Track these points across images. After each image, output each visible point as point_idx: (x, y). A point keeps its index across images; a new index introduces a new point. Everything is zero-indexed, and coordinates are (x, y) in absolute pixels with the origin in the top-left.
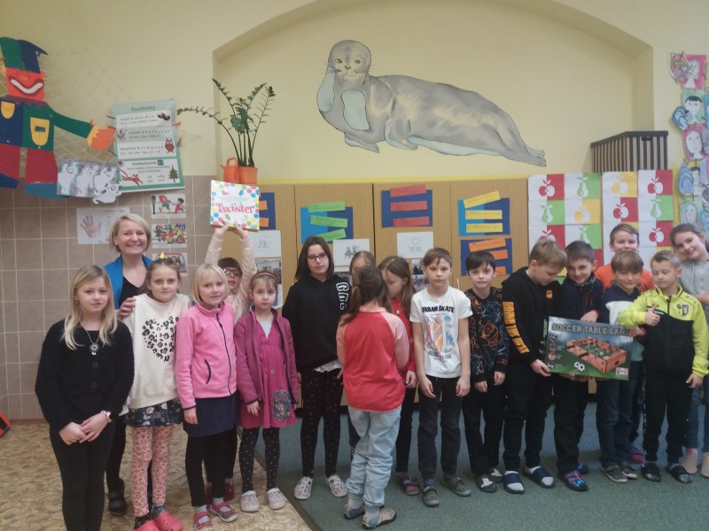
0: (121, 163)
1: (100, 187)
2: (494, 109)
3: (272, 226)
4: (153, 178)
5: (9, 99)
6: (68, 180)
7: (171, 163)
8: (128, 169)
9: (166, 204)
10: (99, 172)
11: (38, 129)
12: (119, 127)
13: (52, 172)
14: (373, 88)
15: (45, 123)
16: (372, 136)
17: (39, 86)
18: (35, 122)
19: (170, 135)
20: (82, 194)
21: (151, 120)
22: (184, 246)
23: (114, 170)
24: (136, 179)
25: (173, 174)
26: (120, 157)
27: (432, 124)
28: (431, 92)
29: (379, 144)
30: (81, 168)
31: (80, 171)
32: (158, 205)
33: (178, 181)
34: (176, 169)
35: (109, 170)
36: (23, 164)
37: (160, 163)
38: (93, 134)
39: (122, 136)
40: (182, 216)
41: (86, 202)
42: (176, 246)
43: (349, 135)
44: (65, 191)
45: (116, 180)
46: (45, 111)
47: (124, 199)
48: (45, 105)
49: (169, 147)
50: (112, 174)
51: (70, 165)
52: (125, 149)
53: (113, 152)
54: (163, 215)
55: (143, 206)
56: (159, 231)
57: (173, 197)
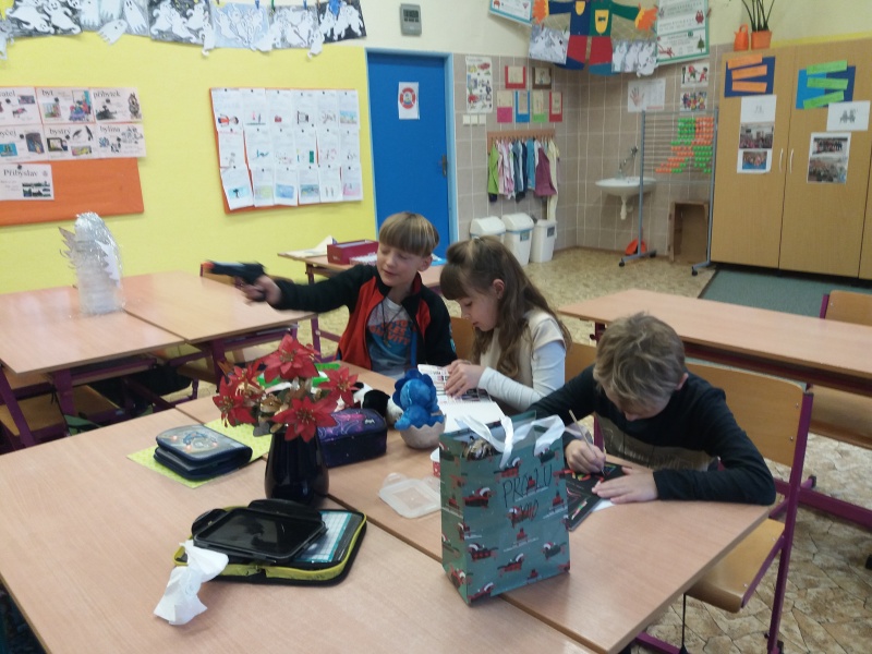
0: (659, 38)
1: (642, 62)
3: (769, 91)
4: (685, 49)
6: (622, 59)
7: (700, 34)
8: (664, 44)
9: (693, 74)
10: (642, 49)
11: (600, 19)
15: (605, 13)
18: (599, 13)
19: (701, 7)
20: (629, 69)
22: (704, 112)
23: (653, 45)
24: (669, 52)
25: (701, 45)
26: (659, 33)
30: (629, 47)
31: (628, 50)
32: (687, 75)
33: (704, 50)
34: (704, 39)
35: (650, 45)
36: (588, 50)
37: (690, 34)
38: (640, 16)
39: (661, 15)
40: (705, 84)
41: (632, 76)
42: (698, 113)
44: (617, 68)
45: (655, 54)
46: (606, 3)
47: (661, 70)
49: (700, 19)
50: (652, 48)
51: (621, 45)
52: (663, 26)
53: (654, 30)
54: (690, 84)
55: (676, 76)
56: (685, 99)
57: (699, 67)
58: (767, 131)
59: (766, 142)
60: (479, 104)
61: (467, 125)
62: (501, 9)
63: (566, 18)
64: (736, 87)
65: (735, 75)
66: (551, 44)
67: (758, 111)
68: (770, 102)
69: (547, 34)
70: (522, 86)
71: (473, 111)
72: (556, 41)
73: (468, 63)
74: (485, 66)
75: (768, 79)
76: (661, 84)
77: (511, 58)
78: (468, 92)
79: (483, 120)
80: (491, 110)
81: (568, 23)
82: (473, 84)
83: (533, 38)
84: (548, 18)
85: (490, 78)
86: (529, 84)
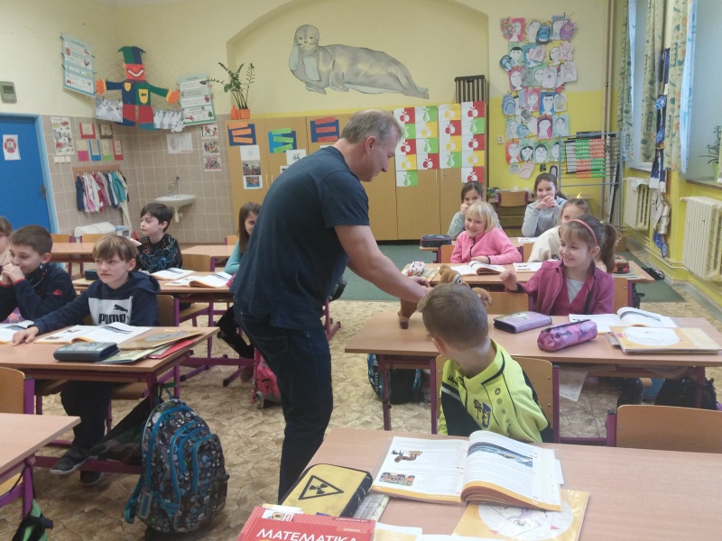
0: (183, 110)
1: (174, 123)
2: (396, 62)
3: (254, 143)
4: (201, 117)
5: (128, 81)
6: (160, 120)
7: (209, 108)
8: (187, 113)
9: (208, 131)
10: (173, 115)
11: (143, 95)
12: (182, 90)
13: (151, 116)
14: (321, 53)
15: (146, 91)
16: (321, 84)
17: (142, 71)
18: (141, 91)
19: (207, 93)
20: (166, 127)
21: (196, 85)
22: (218, 154)
23: (180, 114)
24: (191, 118)
25: (210, 114)
26: (183, 106)
27: (357, 74)
28: (356, 54)
29: (326, 89)
30: (164, 114)
32: (205, 132)
33: (213, 118)
34: (211, 111)
35: (178, 114)
36: (137, 114)
37: (203, 108)
38: (169, 95)
39: (183, 95)
40: (216, 137)
41: (169, 131)
42: (214, 154)
43: (308, 84)
44: (158, 126)
45: (182, 119)
46: (145, 85)
47: (187, 129)
48: (145, 82)
49: (207, 99)
50: (180, 116)
51: (159, 112)
52: (184, 102)
53: (179, 104)
54: (207, 137)
55: (198, 132)
56: (206, 146)
57: (211, 127)
58: (257, 165)
59: (257, 171)
60: (64, 149)
61: (57, 163)
62: (72, 85)
63: (118, 93)
64: (235, 140)
65: (234, 133)
66: (111, 109)
67: (250, 154)
68: (256, 148)
69: (107, 103)
70: (93, 137)
71: (60, 154)
72: (114, 108)
73: (52, 122)
74: (65, 124)
75: (253, 136)
76: (189, 136)
77: (83, 118)
78: (55, 141)
79: (68, 159)
80: (73, 153)
81: (121, 96)
82: (58, 135)
83: (98, 105)
84: (106, 92)
85: (69, 131)
86: (97, 135)
